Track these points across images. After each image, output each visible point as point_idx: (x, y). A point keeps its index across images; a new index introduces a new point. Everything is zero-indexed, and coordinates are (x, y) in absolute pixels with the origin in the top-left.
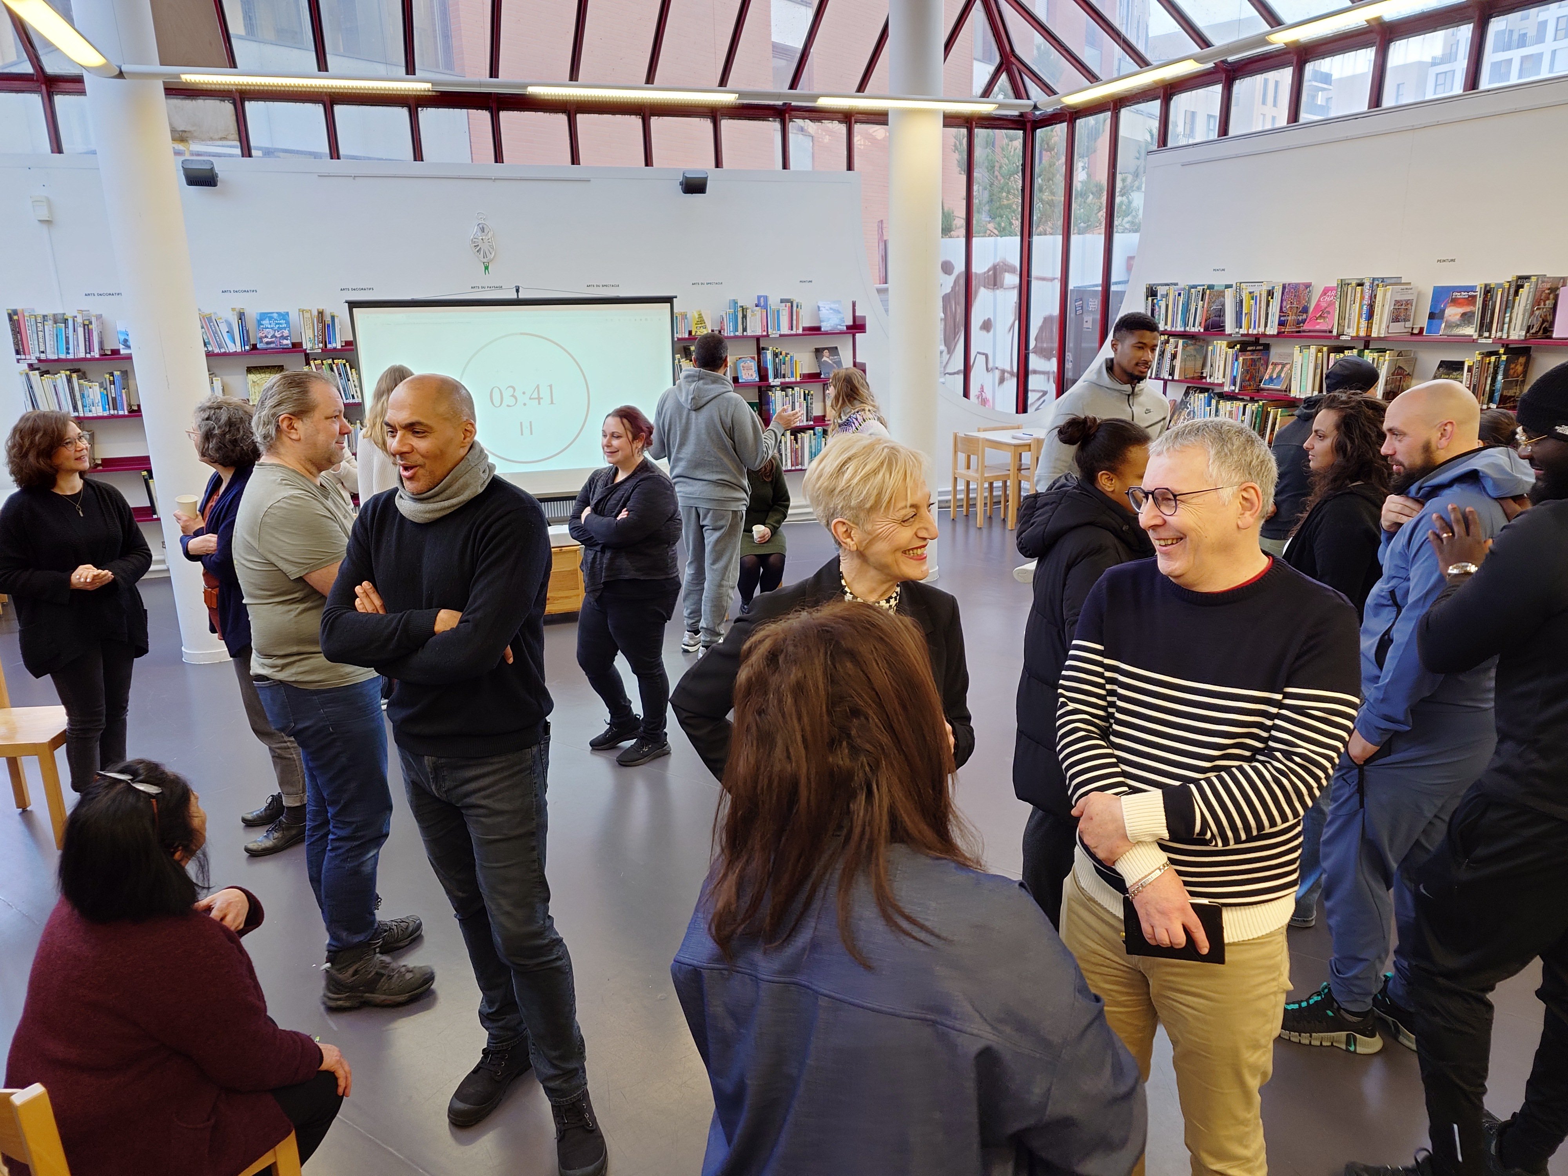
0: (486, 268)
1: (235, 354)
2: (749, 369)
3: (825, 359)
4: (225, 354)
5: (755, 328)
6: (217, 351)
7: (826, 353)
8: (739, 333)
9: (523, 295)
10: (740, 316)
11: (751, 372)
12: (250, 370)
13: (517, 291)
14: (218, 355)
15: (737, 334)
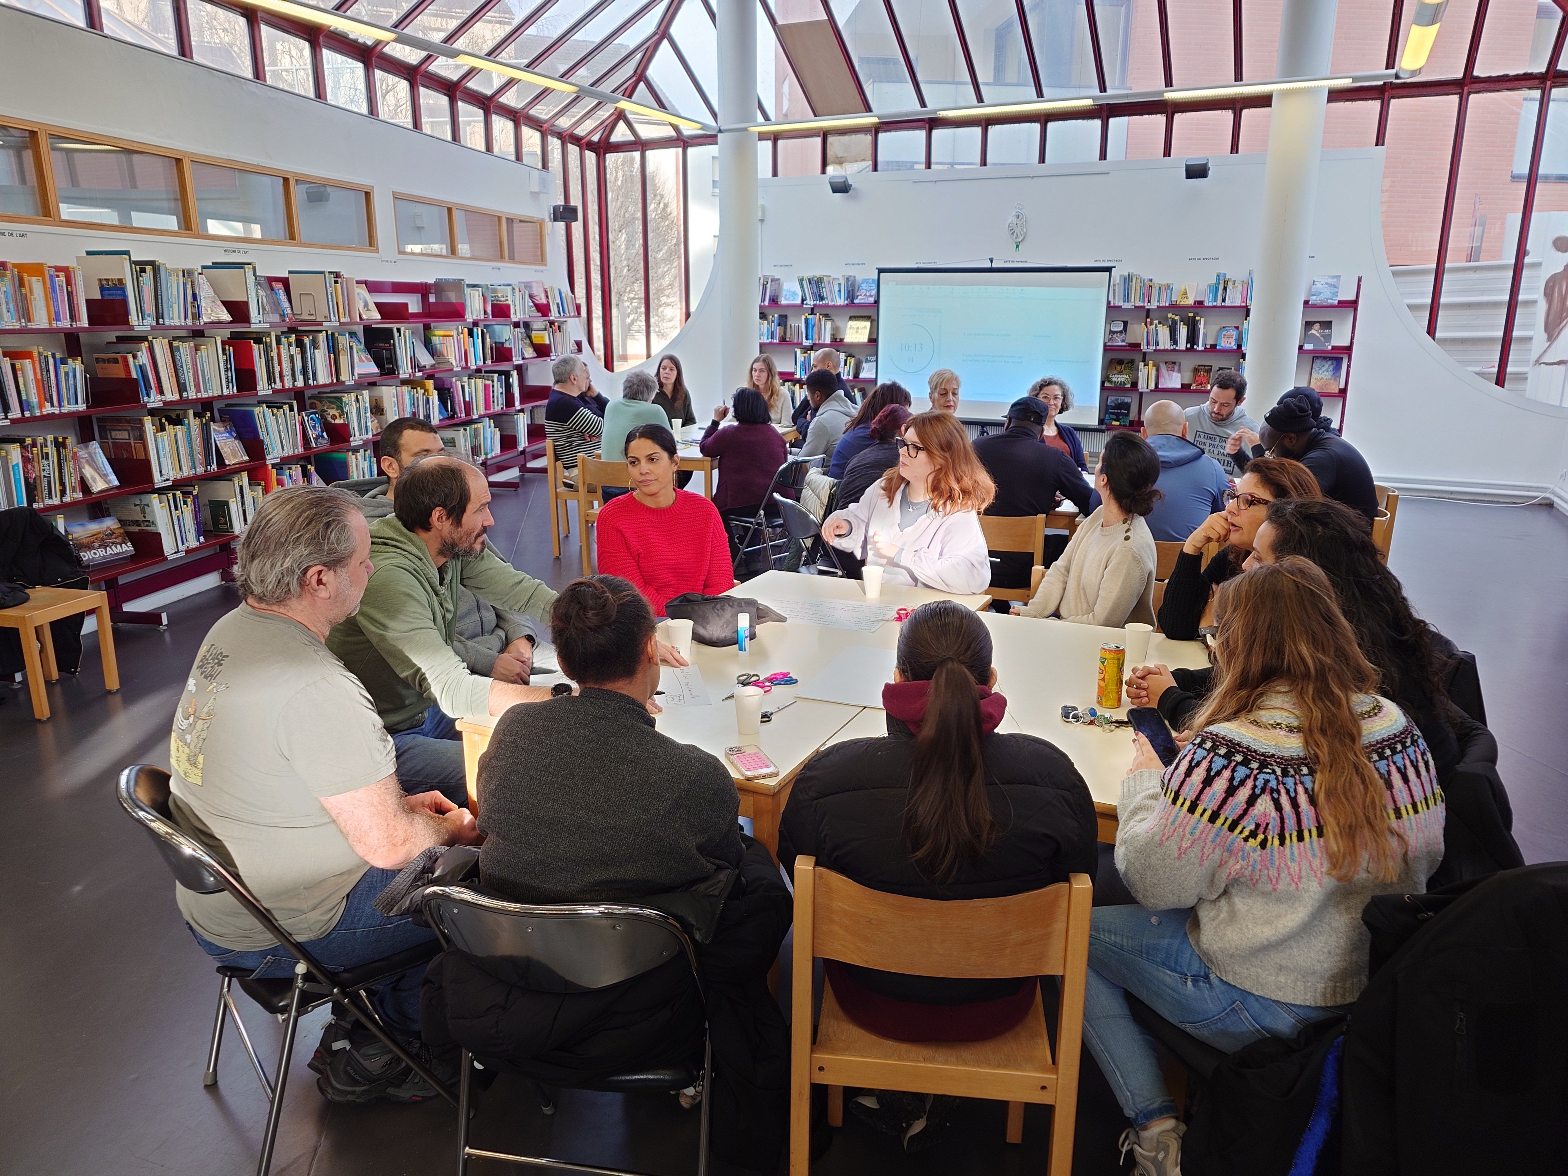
0: (1017, 247)
1: (840, 307)
2: (1230, 337)
3: (1313, 331)
4: (834, 306)
5: (1234, 298)
6: (830, 303)
7: (1317, 326)
8: (1219, 303)
9: (995, 265)
10: (1221, 287)
11: (1230, 340)
12: (852, 318)
13: (992, 262)
14: (831, 306)
15: (1215, 304)
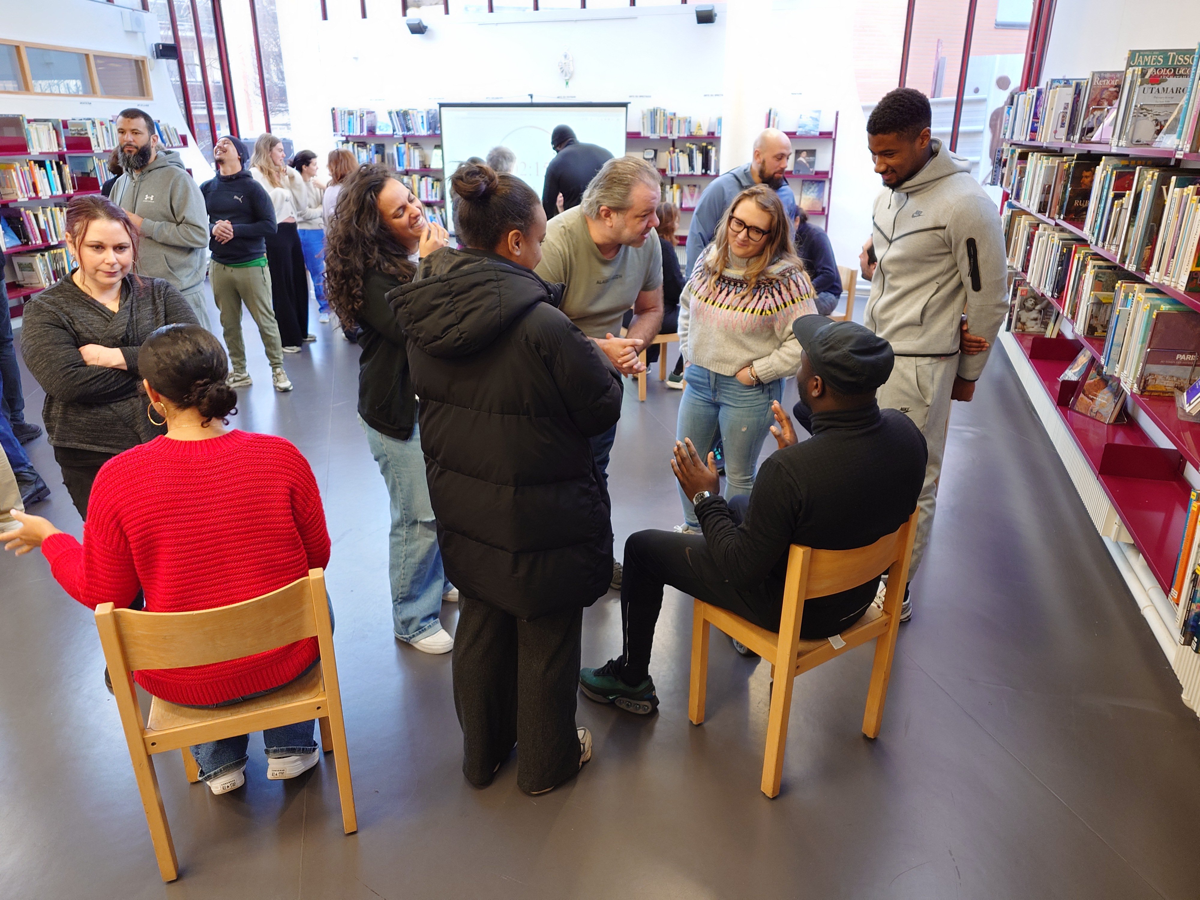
0: (567, 83)
4: (420, 136)
7: (804, 154)
9: (535, 100)
12: (436, 147)
13: (532, 97)
14: (417, 136)
